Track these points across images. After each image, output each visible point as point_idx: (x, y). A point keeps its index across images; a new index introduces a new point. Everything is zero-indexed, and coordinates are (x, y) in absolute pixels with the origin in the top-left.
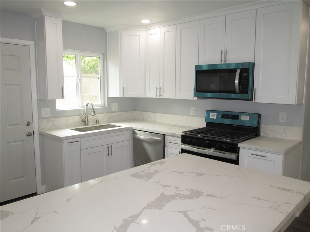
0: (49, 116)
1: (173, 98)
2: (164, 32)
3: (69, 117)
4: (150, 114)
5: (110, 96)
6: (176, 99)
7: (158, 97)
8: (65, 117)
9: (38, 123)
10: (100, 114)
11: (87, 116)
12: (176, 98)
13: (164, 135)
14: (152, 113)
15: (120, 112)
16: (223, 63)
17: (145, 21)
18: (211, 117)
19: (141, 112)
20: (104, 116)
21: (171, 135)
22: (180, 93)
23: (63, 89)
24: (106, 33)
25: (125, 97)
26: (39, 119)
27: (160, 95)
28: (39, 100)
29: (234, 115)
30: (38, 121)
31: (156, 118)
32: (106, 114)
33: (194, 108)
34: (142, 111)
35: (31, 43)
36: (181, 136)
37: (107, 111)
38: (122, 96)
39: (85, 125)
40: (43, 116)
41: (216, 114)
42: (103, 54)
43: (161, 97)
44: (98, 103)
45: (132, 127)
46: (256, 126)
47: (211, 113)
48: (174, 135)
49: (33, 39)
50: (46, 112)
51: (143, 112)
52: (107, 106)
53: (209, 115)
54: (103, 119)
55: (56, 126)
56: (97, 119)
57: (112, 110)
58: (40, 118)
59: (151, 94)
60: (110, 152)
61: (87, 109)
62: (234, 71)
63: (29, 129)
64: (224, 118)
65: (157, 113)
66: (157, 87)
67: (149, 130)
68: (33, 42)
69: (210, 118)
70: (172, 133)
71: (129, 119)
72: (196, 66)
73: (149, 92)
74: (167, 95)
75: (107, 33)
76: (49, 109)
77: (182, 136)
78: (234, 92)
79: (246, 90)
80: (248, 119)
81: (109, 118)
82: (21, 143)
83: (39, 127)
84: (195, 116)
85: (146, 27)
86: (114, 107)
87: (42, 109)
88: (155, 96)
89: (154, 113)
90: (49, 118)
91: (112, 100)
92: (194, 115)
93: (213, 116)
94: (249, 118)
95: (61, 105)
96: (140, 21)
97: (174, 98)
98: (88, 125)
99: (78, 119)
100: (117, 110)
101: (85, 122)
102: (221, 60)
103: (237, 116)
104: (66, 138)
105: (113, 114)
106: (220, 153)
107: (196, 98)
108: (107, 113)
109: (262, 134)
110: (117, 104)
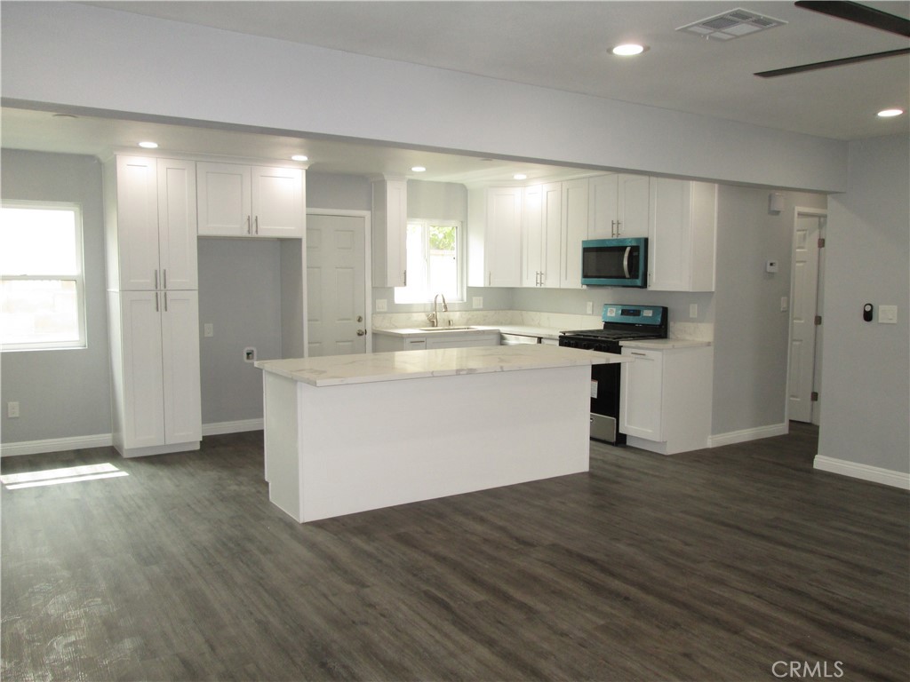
0: (385, 310)
1: (558, 287)
2: (547, 192)
3: (412, 314)
4: (532, 314)
7: (539, 286)
8: (406, 313)
9: (372, 319)
10: (454, 312)
11: (436, 313)
12: (560, 287)
13: (540, 339)
15: (487, 312)
16: (614, 237)
17: (520, 177)
18: (609, 314)
19: (520, 311)
20: (462, 316)
22: (566, 279)
23: (405, 273)
24: (467, 191)
25: (492, 286)
26: (372, 314)
27: (541, 283)
28: (373, 288)
29: (635, 310)
30: (372, 317)
32: (464, 313)
33: (591, 303)
35: (367, 214)
36: (558, 337)
37: (467, 307)
38: (487, 285)
39: (433, 326)
40: (377, 310)
41: (615, 310)
42: (462, 222)
43: (543, 286)
44: (454, 295)
45: (500, 330)
46: (660, 323)
47: (609, 309)
48: (550, 338)
49: (370, 209)
50: (382, 304)
51: (524, 312)
52: (465, 300)
53: (607, 311)
54: (459, 320)
56: (450, 319)
57: (474, 307)
58: (374, 313)
59: (529, 282)
61: (435, 303)
62: (623, 249)
63: (360, 327)
64: (624, 315)
66: (537, 272)
68: (370, 212)
70: (549, 335)
71: (502, 322)
72: (583, 242)
73: (527, 278)
74: (551, 283)
75: (469, 193)
76: (385, 301)
77: (561, 337)
78: (624, 277)
80: (651, 315)
81: (468, 320)
82: (350, 343)
83: (373, 325)
84: (593, 314)
85: (523, 183)
86: (478, 302)
87: (377, 301)
88: (534, 285)
89: (537, 313)
90: (385, 313)
91: (472, 291)
92: (591, 313)
93: (612, 313)
94: (651, 313)
95: (401, 296)
98: (437, 326)
99: (422, 317)
100: (481, 307)
101: (433, 322)
102: (613, 234)
103: (638, 310)
104: (409, 336)
105: (475, 313)
107: (585, 287)
108: (465, 311)
109: (671, 335)
110: (481, 298)
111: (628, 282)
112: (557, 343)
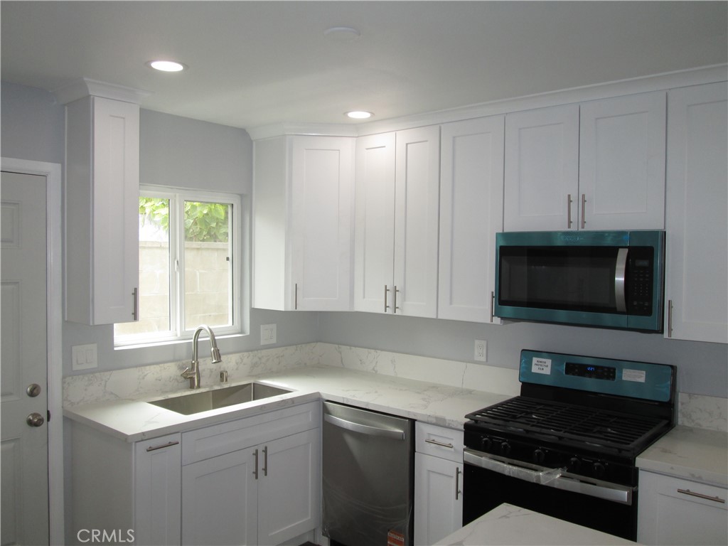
0: (95, 365)
1: (431, 314)
2: (407, 144)
3: (148, 368)
4: (362, 352)
5: (256, 307)
6: (440, 319)
7: (389, 311)
8: (136, 367)
9: (63, 388)
10: (231, 356)
11: (198, 363)
12: (440, 317)
13: (413, 422)
14: (366, 350)
15: (283, 348)
16: (573, 228)
17: (358, 115)
18: (535, 369)
19: (337, 346)
20: (242, 360)
21: (434, 421)
22: (451, 303)
23: (135, 293)
24: (251, 142)
25: (299, 309)
26: (64, 377)
27: (396, 308)
28: (66, 324)
29: (602, 368)
30: (63, 383)
31: (377, 362)
32: (246, 354)
33: (484, 343)
34: (338, 344)
35: (52, 169)
36: (462, 428)
37: (249, 345)
38: (291, 308)
39: (192, 387)
40: (76, 367)
41: (549, 362)
42: (242, 196)
43: (398, 312)
44: (225, 325)
45: (318, 393)
46: (666, 399)
47: (535, 360)
48: (440, 423)
49: (57, 158)
50: (87, 355)
51: (343, 347)
52: (248, 332)
53: (529, 364)
54: (237, 369)
55: (112, 393)
56: (222, 370)
57: (263, 342)
58: (69, 373)
59: (370, 302)
60: (261, 466)
61: (196, 343)
62: (611, 252)
63: (36, 406)
64: (573, 374)
65: (382, 350)
66: (386, 286)
67: (368, 404)
68: (58, 166)
69: (533, 371)
70: (437, 418)
71: (305, 364)
72: (500, 234)
73: (364, 297)
74: (414, 306)
75: (254, 143)
76: (94, 347)
77: (466, 426)
78: (612, 310)
79: (647, 304)
80: (642, 380)
81: (254, 365)
83: (64, 399)
84: (487, 363)
85: (358, 129)
86: (268, 334)
87: (75, 349)
88: (381, 310)
89: (373, 351)
90: (92, 371)
91: (261, 317)
92: (485, 360)
93: (542, 367)
94: (644, 375)
95: (125, 337)
96: (346, 113)
97: (435, 317)
98: (199, 387)
99: (172, 370)
100: (274, 341)
101: (192, 379)
102: (570, 222)
103: (609, 368)
104: (144, 437)
105: (264, 352)
106: (582, 481)
107: (497, 320)
108: (248, 351)
109: (681, 420)
110: (274, 326)
111: (623, 320)
112: (461, 436)
